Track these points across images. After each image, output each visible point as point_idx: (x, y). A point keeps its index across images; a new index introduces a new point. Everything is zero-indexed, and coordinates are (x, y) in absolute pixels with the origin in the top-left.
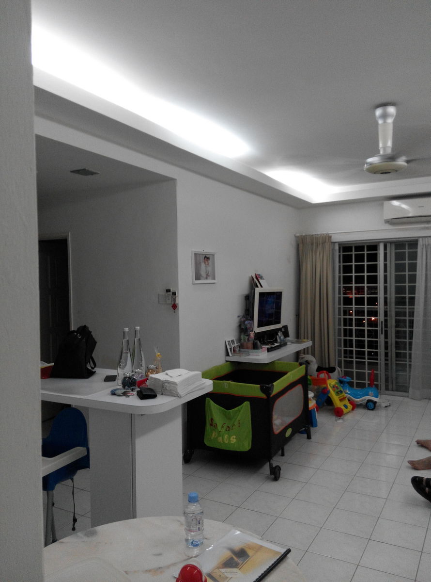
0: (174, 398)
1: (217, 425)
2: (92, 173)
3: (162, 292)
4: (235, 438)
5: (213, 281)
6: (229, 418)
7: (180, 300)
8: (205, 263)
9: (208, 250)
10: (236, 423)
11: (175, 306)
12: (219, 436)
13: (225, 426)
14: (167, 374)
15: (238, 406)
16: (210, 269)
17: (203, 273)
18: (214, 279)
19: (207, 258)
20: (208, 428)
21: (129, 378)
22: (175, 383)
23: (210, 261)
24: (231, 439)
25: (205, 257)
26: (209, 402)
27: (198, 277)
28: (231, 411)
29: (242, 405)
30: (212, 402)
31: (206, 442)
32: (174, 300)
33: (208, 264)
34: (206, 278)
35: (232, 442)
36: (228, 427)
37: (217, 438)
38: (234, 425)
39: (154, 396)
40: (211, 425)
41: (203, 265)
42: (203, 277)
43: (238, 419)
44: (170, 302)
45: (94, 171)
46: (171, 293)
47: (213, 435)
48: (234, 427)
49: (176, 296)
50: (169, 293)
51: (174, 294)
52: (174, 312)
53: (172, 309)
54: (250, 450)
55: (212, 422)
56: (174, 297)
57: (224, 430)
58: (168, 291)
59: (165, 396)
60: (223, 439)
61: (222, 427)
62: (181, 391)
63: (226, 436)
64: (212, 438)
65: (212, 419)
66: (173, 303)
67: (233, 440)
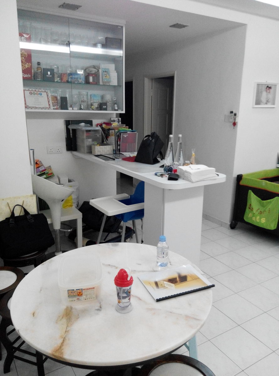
0: (189, 182)
1: (253, 209)
2: (184, 26)
3: (227, 113)
4: (265, 220)
5: (273, 106)
6: (263, 206)
7: (239, 120)
8: (266, 91)
9: (270, 81)
10: (267, 210)
11: (235, 124)
12: (254, 216)
13: (259, 211)
14: (190, 167)
15: (271, 199)
16: (270, 96)
17: (263, 99)
18: (274, 104)
19: (269, 88)
20: (247, 210)
21: (168, 166)
22: (190, 173)
23: (272, 90)
24: (262, 220)
25: (268, 87)
26: (250, 193)
27: (258, 102)
28: (264, 201)
29: (273, 199)
30: (252, 194)
31: (245, 219)
32: (235, 119)
33: (269, 92)
34: (266, 104)
35: (262, 222)
36: (261, 212)
37: (252, 217)
38: (265, 211)
39: (176, 179)
40: (250, 208)
41: (264, 94)
42: (263, 103)
43: (268, 208)
44: (232, 120)
45: (185, 24)
46: (233, 114)
47: (250, 215)
48: (265, 212)
49: (237, 116)
50: (232, 114)
51: (235, 115)
52: (234, 128)
53: (232, 126)
54: (275, 230)
55: (250, 206)
56: (235, 117)
57: (257, 213)
58: (232, 112)
59: (184, 180)
60: (256, 218)
61: (257, 211)
62: (193, 179)
63: (258, 217)
64: (249, 217)
65: (250, 205)
66: (234, 121)
67: (263, 221)
